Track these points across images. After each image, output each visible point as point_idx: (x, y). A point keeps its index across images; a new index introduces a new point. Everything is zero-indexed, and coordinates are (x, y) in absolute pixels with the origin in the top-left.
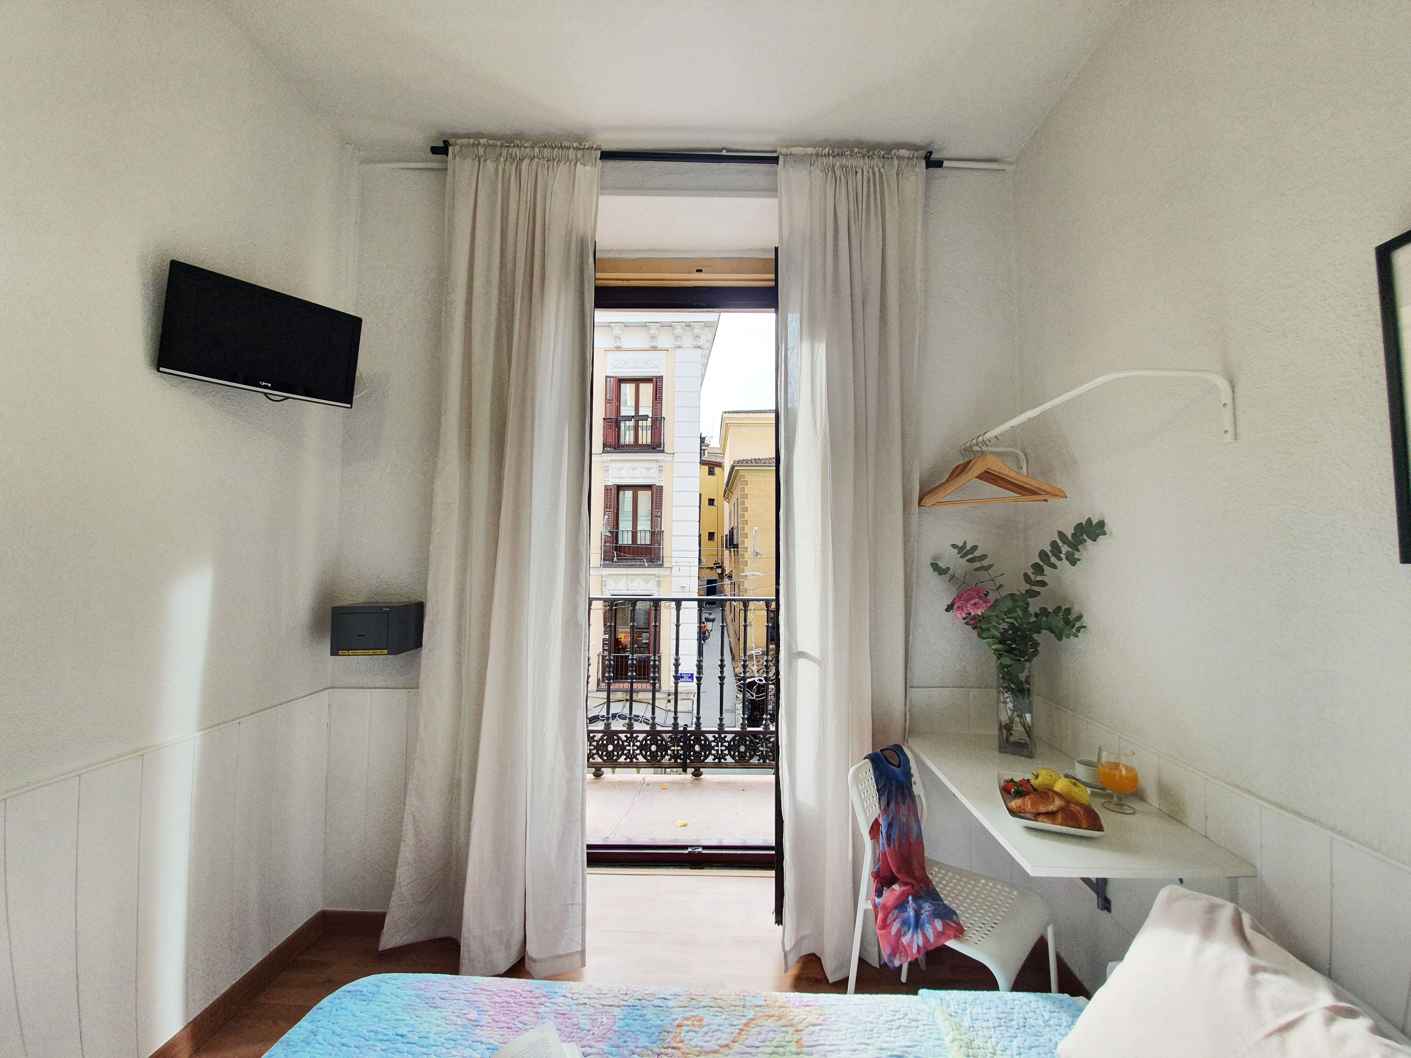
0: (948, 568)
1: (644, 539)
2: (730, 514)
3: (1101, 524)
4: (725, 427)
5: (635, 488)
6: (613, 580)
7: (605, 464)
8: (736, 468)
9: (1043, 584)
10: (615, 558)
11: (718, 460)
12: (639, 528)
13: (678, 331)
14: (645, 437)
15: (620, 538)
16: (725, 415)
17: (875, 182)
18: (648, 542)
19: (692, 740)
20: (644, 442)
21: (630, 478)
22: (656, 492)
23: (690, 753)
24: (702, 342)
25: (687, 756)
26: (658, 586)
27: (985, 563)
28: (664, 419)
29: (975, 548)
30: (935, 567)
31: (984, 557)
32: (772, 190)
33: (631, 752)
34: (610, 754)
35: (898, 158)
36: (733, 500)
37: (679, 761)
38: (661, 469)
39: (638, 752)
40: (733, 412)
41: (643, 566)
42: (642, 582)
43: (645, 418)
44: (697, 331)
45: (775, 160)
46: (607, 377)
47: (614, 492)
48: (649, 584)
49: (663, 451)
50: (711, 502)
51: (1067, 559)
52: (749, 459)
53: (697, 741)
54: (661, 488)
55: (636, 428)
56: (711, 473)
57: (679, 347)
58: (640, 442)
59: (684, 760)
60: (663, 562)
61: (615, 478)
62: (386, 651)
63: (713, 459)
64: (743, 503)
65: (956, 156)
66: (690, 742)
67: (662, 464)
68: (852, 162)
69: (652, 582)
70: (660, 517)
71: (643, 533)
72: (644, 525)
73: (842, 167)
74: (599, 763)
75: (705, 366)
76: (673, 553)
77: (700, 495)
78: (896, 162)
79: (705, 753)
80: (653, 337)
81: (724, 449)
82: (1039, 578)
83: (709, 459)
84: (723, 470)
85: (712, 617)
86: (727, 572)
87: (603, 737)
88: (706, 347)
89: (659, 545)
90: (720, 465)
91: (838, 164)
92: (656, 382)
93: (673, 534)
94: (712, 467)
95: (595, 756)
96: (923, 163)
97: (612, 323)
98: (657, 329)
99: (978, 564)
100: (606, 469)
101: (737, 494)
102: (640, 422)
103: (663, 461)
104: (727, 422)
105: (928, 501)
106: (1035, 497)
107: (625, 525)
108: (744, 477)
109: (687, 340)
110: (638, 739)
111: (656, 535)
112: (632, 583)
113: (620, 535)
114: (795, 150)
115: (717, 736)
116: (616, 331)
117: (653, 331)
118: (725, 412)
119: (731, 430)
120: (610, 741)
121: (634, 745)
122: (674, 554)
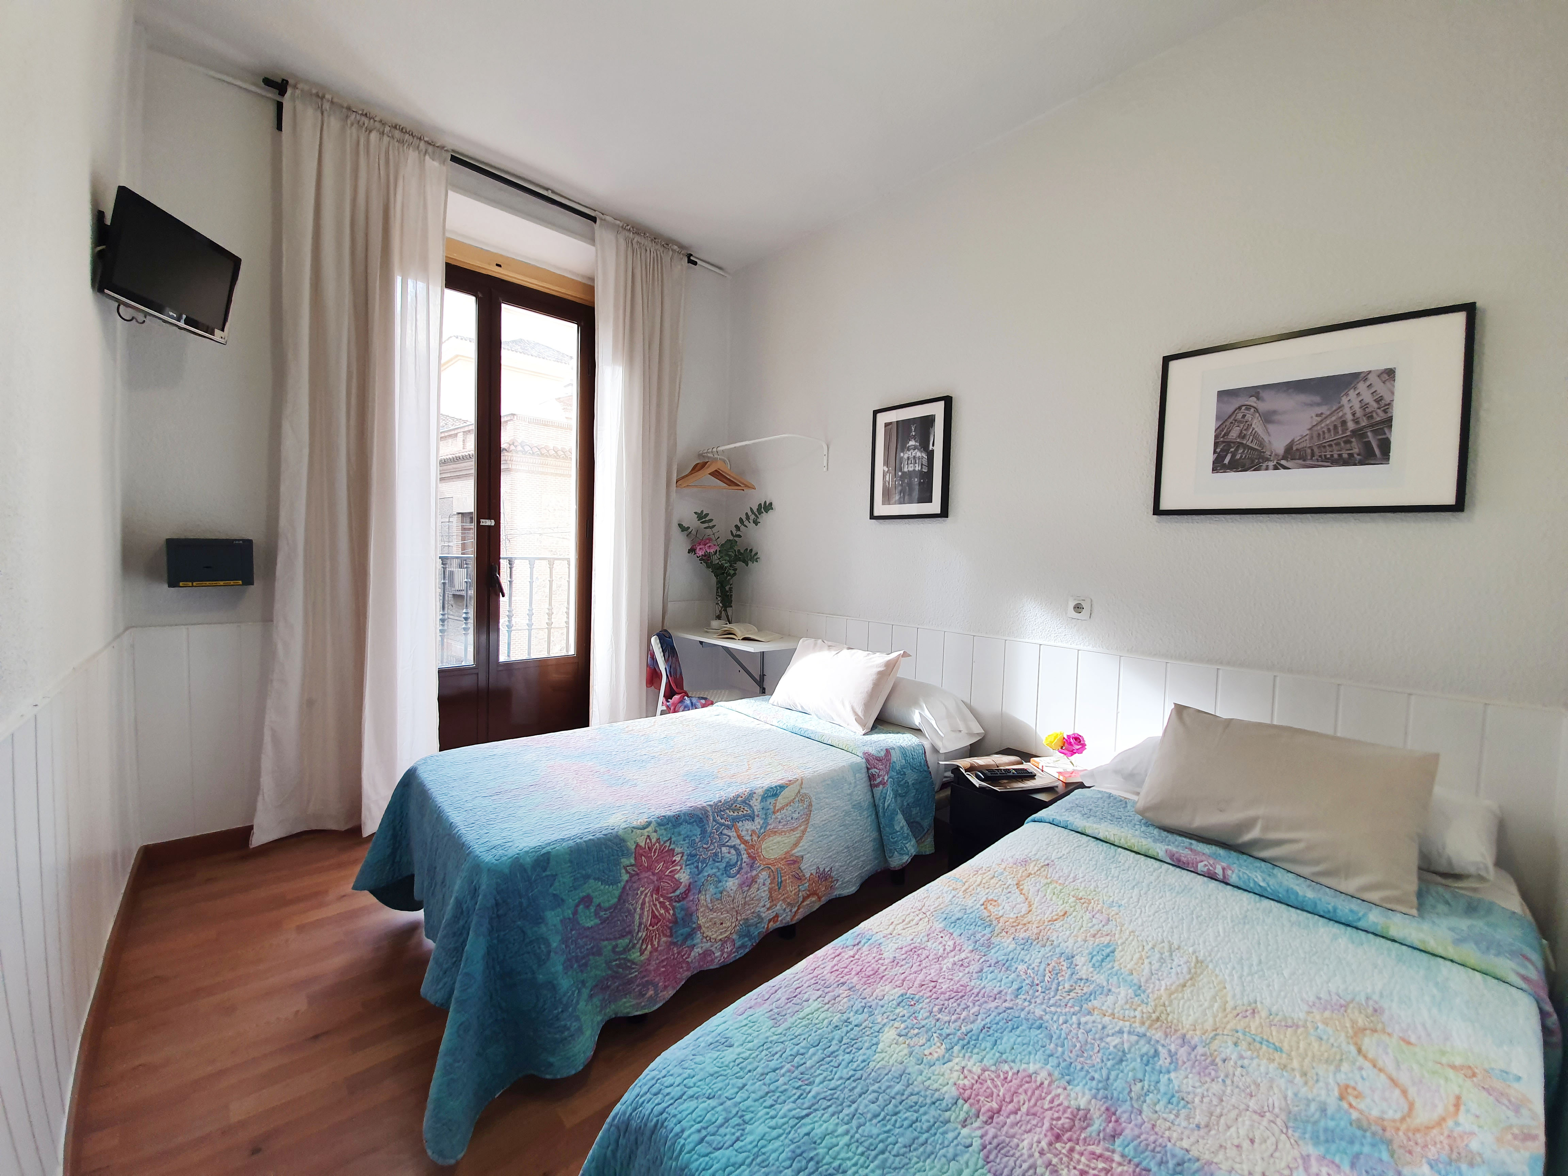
0: (689, 528)
3: (771, 504)
9: (739, 536)
17: (657, 260)
27: (711, 524)
29: (707, 515)
30: (680, 525)
31: (711, 520)
32: (592, 240)
35: (673, 250)
45: (594, 219)
51: (754, 522)
62: (240, 582)
65: (704, 259)
68: (643, 241)
73: (638, 242)
78: (671, 253)
82: (738, 533)
91: (636, 240)
96: (686, 259)
99: (706, 525)
105: (679, 483)
106: (737, 488)
114: (608, 218)
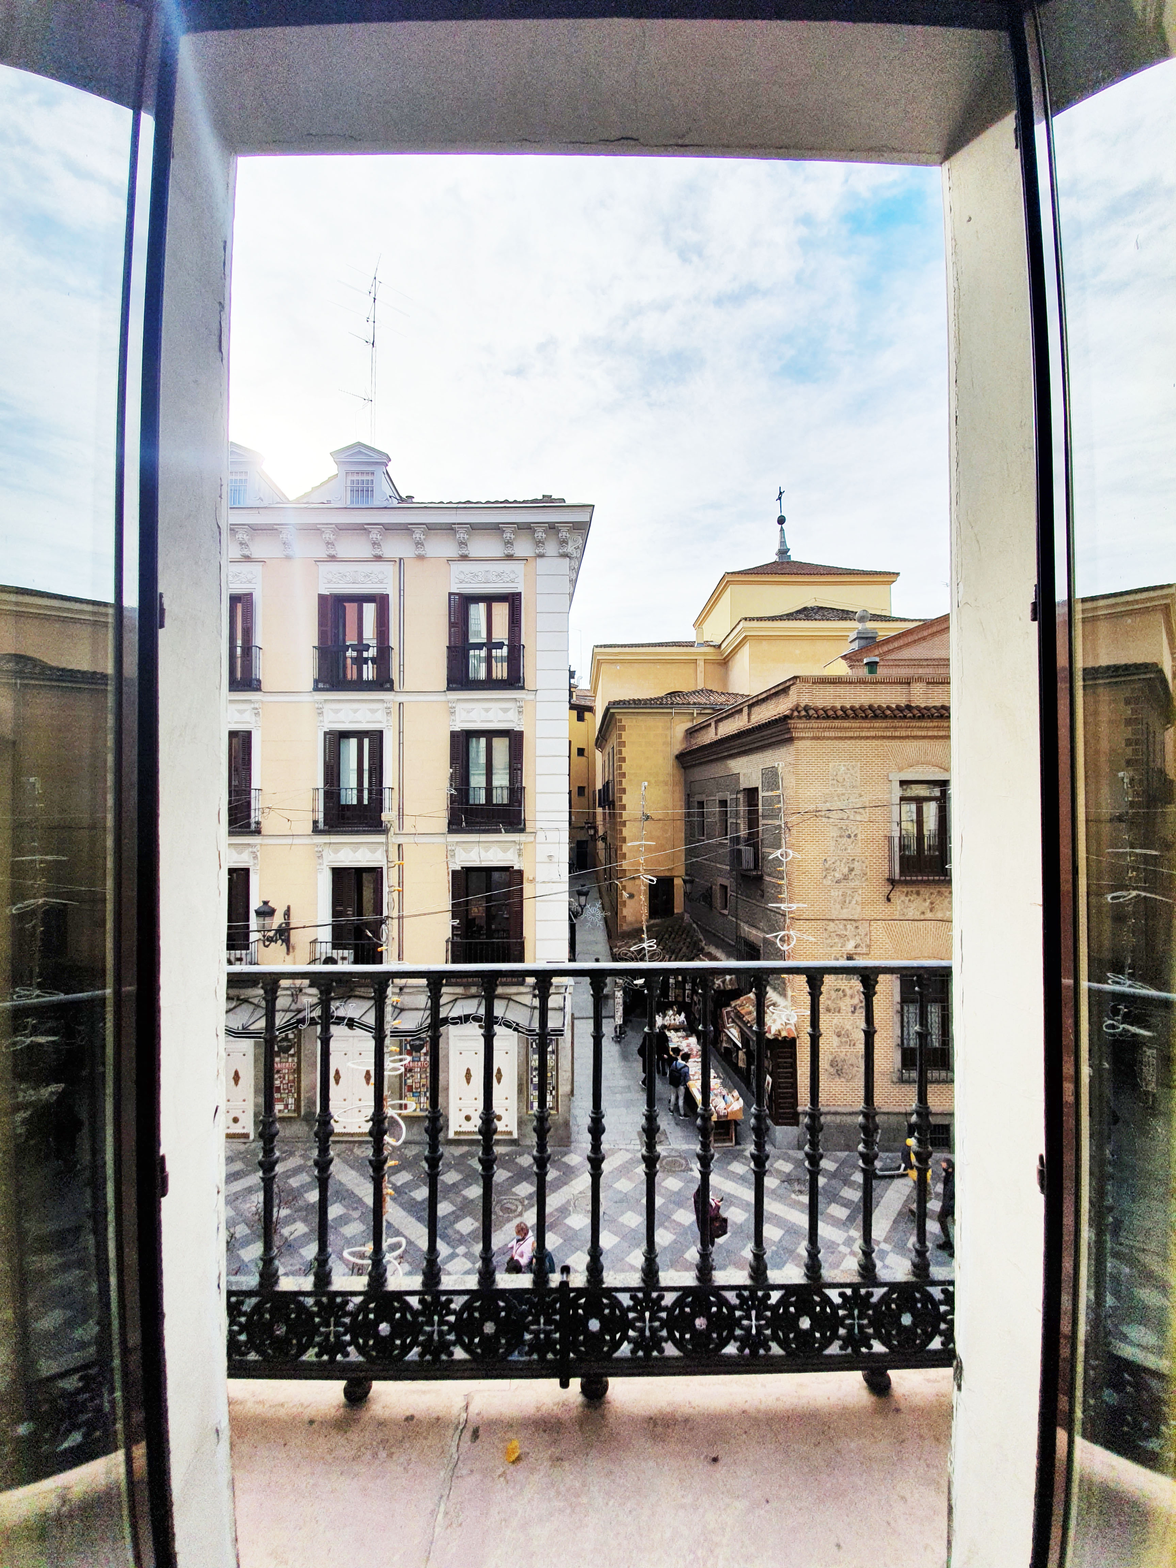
1: (501, 797)
2: (604, 766)
4: (597, 664)
5: (490, 734)
6: (463, 849)
7: (450, 705)
8: (612, 711)
10: (464, 824)
11: (588, 703)
12: (495, 783)
13: (540, 534)
14: (500, 671)
15: (471, 797)
16: (596, 650)
18: (506, 801)
19: (581, 1306)
20: (500, 677)
21: (482, 721)
22: (515, 739)
23: (576, 1338)
24: (570, 549)
25: (568, 1344)
26: (519, 855)
28: (524, 647)
33: (436, 1337)
34: (384, 1344)
36: (608, 749)
37: (550, 1356)
38: (521, 710)
39: (452, 1337)
40: (605, 646)
41: (498, 831)
42: (499, 850)
43: (500, 645)
44: (564, 534)
46: (450, 594)
47: (462, 739)
48: (508, 853)
49: (523, 688)
50: (581, 752)
52: (627, 699)
53: (593, 1310)
54: (520, 734)
55: (489, 659)
56: (581, 718)
57: (541, 556)
58: (494, 676)
59: (564, 1353)
60: (525, 825)
61: (462, 721)
63: (583, 703)
64: (620, 752)
66: (576, 1312)
67: (522, 704)
69: (512, 850)
70: (521, 769)
71: (499, 791)
72: (501, 779)
74: (356, 1366)
75: (574, 582)
76: (537, 814)
77: (570, 742)
79: (613, 1337)
80: (508, 542)
81: (595, 691)
83: (578, 702)
84: (594, 714)
85: (585, 889)
86: (601, 833)
87: (365, 1303)
88: (575, 555)
89: (520, 806)
90: (590, 709)
92: (513, 600)
93: (537, 791)
94: (581, 711)
95: (351, 1349)
97: (454, 524)
98: (514, 533)
100: (452, 710)
101: (613, 741)
102: (494, 651)
103: (522, 700)
104: (599, 657)
107: (477, 780)
108: (620, 721)
109: (551, 548)
110: (453, 1306)
111: (516, 791)
112: (486, 851)
113: (471, 793)
115: (640, 1295)
116: (462, 535)
117: (508, 535)
118: (597, 647)
119: (604, 667)
120: (384, 1314)
121: (442, 1322)
122: (539, 816)
